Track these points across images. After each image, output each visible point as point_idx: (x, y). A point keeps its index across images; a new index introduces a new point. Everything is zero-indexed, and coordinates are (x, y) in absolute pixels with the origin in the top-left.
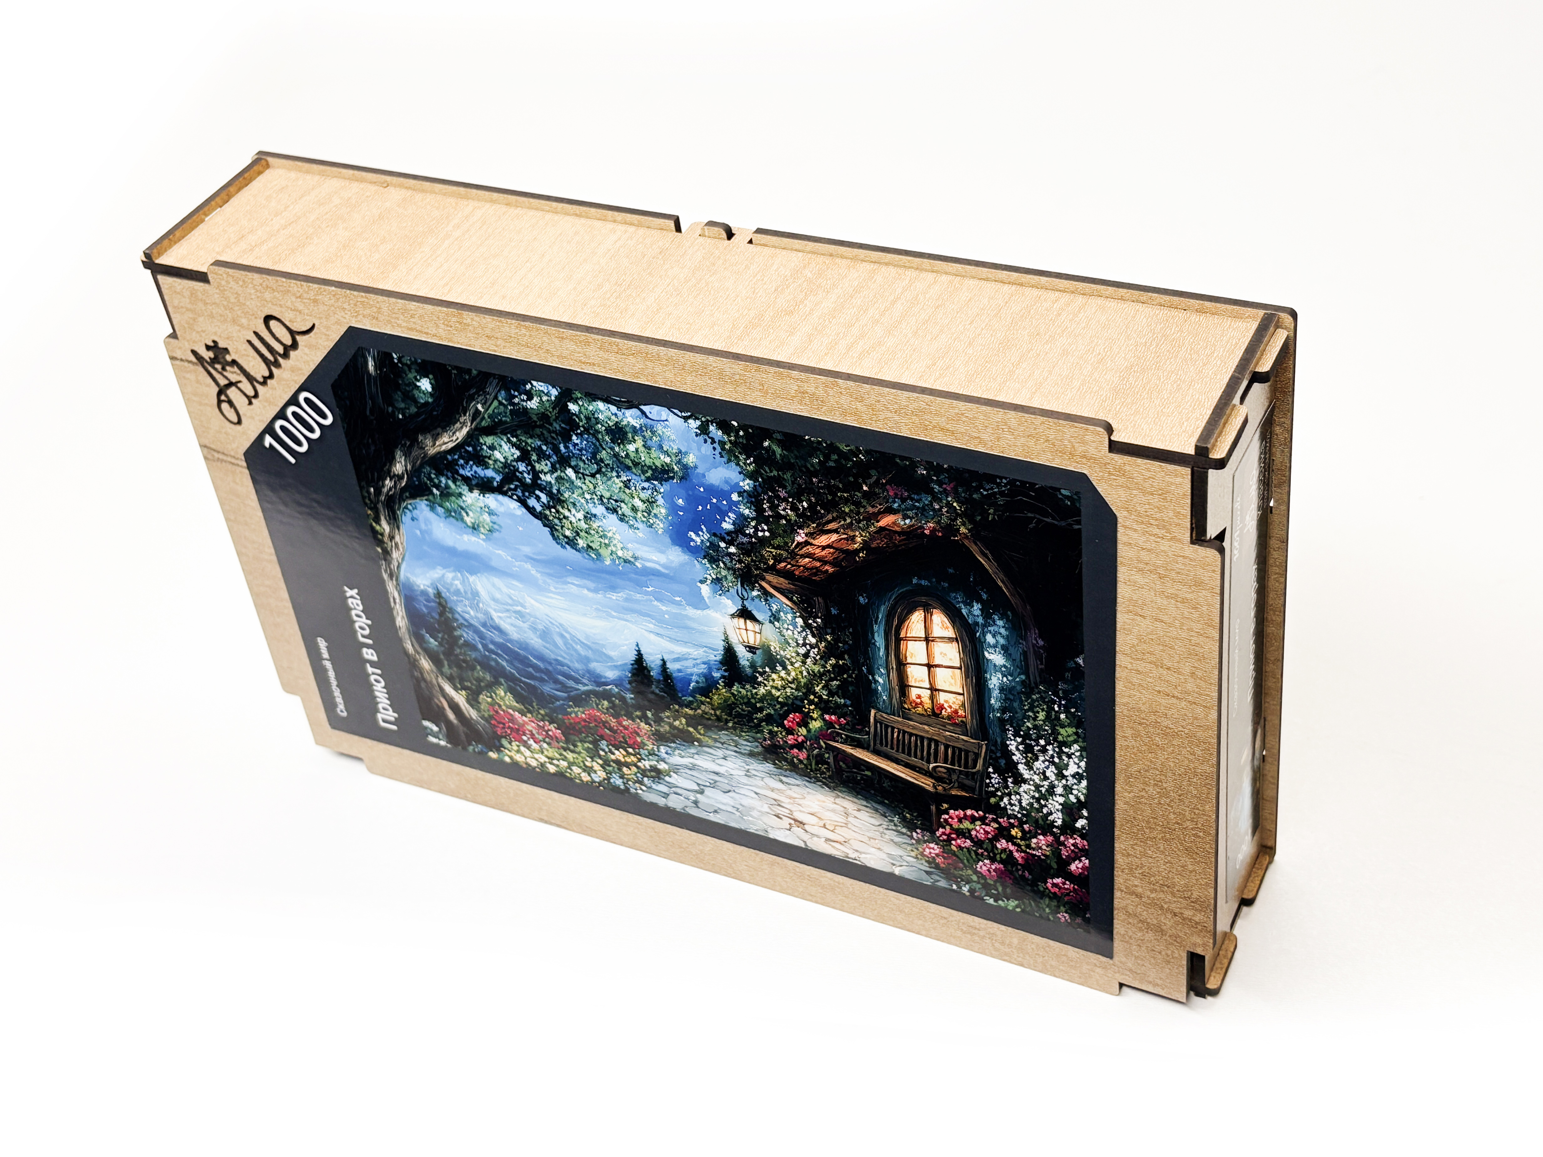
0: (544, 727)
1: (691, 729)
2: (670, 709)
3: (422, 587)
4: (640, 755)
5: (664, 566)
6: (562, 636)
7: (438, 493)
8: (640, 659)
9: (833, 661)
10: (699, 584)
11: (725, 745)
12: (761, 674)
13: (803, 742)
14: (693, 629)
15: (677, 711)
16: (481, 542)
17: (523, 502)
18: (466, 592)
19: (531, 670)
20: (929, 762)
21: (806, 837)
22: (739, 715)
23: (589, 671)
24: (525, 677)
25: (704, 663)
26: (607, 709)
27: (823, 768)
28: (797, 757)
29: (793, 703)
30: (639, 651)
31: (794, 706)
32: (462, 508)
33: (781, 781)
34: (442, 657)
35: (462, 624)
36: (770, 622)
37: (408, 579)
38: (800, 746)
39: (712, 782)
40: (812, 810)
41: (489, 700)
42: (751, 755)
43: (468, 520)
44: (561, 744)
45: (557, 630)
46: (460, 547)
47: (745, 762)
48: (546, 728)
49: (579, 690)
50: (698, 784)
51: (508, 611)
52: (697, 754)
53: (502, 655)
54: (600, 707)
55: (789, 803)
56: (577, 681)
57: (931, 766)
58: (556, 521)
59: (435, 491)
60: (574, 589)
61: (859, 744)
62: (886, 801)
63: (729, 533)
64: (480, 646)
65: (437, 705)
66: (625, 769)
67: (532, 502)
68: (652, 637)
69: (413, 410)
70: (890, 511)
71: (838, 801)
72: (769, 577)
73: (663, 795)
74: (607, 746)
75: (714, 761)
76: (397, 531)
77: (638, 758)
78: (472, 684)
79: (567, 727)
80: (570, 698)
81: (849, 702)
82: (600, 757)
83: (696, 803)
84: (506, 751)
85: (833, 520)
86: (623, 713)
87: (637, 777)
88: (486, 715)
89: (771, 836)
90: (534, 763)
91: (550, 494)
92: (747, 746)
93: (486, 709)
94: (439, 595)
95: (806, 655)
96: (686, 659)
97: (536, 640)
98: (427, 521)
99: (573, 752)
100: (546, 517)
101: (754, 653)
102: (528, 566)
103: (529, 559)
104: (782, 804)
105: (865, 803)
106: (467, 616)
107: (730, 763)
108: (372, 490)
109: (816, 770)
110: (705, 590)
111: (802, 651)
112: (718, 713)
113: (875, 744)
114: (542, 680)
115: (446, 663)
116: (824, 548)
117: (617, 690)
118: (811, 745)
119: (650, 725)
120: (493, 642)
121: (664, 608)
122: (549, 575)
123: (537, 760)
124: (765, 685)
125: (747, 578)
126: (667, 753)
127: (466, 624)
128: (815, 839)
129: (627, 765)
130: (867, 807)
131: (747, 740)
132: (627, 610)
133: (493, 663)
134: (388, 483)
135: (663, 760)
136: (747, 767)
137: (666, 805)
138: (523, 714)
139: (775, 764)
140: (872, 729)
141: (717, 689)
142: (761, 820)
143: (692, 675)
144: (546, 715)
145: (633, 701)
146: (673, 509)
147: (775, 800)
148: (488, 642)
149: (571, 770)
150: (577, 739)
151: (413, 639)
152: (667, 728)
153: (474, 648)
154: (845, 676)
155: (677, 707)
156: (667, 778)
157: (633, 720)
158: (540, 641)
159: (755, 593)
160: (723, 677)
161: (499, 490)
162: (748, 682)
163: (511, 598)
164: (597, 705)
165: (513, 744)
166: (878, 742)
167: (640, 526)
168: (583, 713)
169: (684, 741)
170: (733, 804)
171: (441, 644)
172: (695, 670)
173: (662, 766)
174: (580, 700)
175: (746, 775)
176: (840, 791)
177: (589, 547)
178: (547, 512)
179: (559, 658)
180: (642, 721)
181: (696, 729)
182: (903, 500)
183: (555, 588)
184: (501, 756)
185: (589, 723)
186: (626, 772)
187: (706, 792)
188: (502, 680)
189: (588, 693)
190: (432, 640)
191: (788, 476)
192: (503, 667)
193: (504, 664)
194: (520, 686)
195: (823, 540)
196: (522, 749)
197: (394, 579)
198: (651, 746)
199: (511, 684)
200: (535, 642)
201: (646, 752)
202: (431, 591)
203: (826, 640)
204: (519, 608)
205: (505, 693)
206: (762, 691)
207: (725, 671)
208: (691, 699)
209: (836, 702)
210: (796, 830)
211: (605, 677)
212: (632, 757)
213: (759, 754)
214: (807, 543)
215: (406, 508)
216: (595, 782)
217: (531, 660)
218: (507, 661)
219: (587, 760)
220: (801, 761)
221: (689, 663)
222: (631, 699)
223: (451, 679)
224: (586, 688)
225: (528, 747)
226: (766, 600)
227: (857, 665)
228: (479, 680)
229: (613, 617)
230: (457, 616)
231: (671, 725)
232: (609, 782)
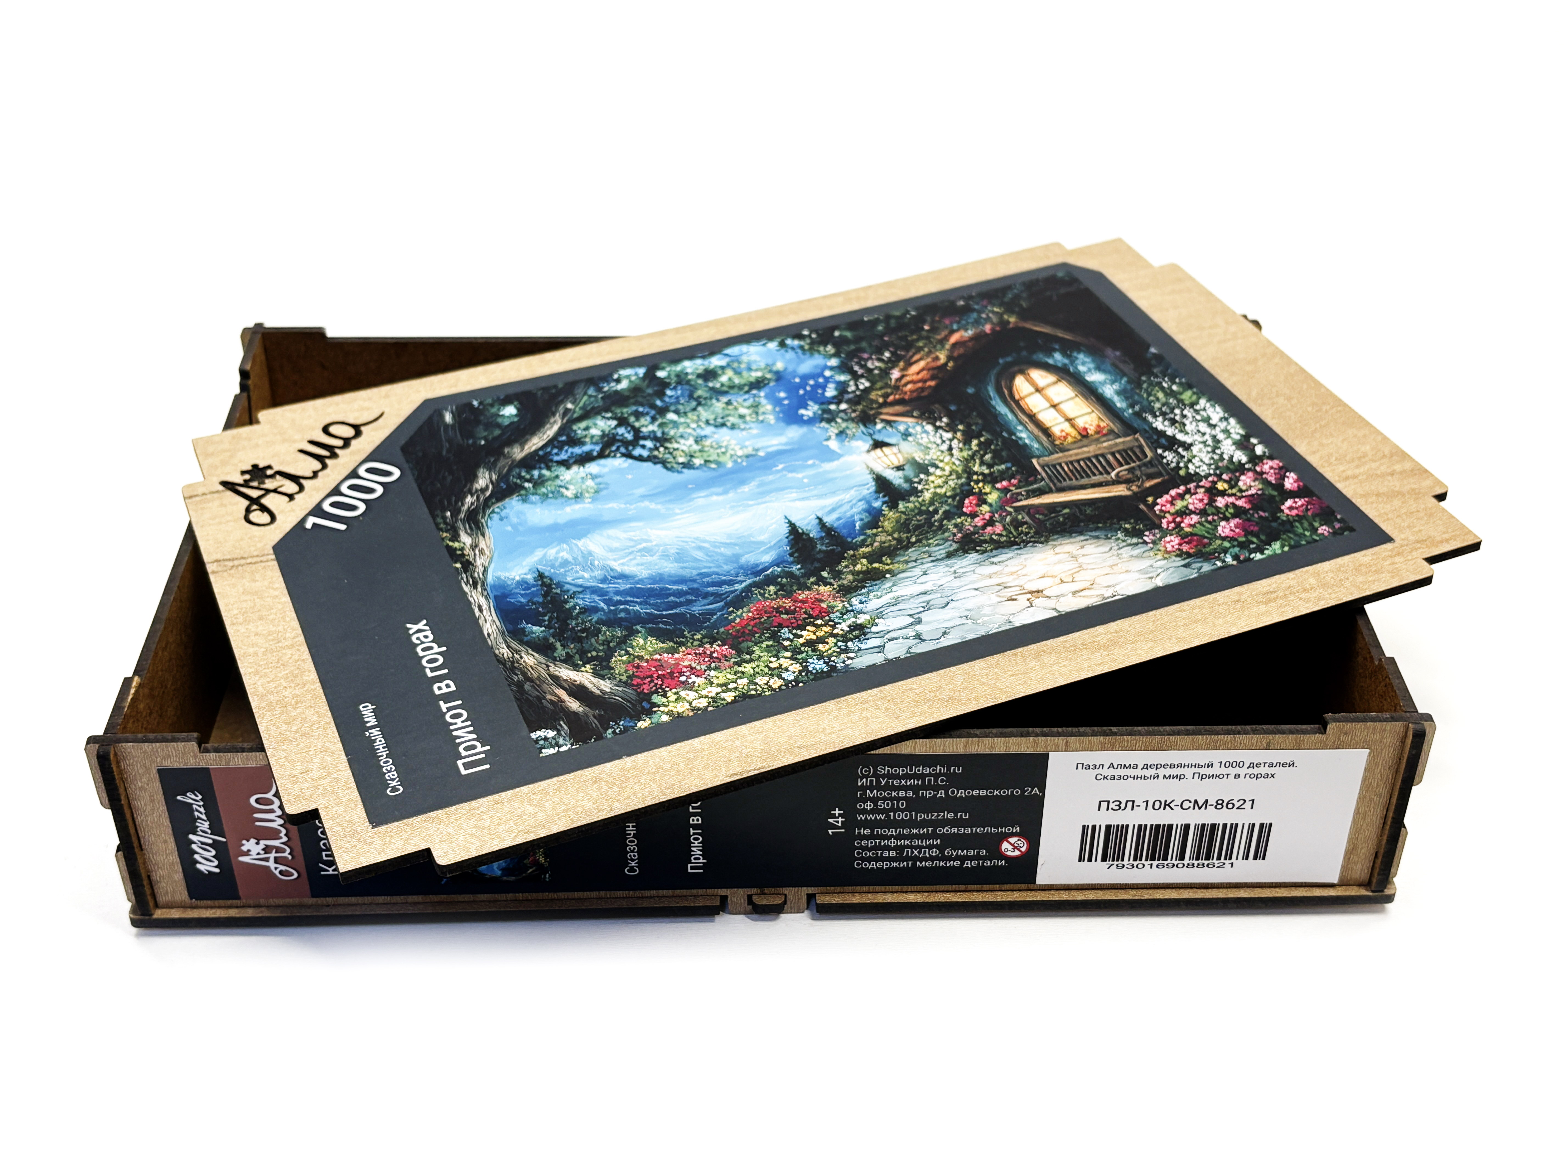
0: (705, 653)
1: (876, 565)
2: (845, 558)
3: (517, 578)
4: (833, 621)
5: (786, 444)
6: (700, 548)
7: (531, 485)
8: (793, 528)
9: (975, 442)
10: (825, 443)
11: (919, 561)
12: (919, 483)
13: (991, 517)
14: (836, 478)
15: (854, 555)
16: (587, 505)
17: (629, 456)
18: (575, 559)
19: (672, 598)
20: (1108, 473)
21: (1052, 603)
22: (917, 527)
23: (741, 567)
24: (666, 610)
25: (860, 500)
26: (776, 593)
27: (1024, 529)
28: (994, 533)
29: (962, 491)
30: (790, 522)
31: (964, 492)
32: (561, 486)
33: (993, 563)
34: (552, 640)
35: (574, 593)
36: (904, 440)
37: (498, 578)
38: (991, 522)
39: (925, 604)
40: (1041, 574)
41: (624, 658)
42: (950, 555)
43: (569, 494)
44: (733, 660)
45: (694, 545)
46: (562, 520)
47: (947, 566)
48: (708, 652)
49: (736, 590)
50: (911, 615)
51: (631, 553)
52: (894, 585)
53: (632, 602)
54: (766, 595)
55: (1014, 579)
56: (730, 583)
57: (1113, 474)
58: (667, 456)
59: (527, 485)
60: (701, 501)
61: (1041, 492)
62: (1100, 525)
63: (834, 397)
64: (602, 605)
65: (552, 702)
66: (821, 647)
67: (637, 452)
68: (799, 504)
69: (497, 432)
70: (952, 332)
71: (1058, 550)
72: (885, 410)
73: (877, 650)
74: (790, 632)
75: (915, 583)
76: (481, 538)
77: (831, 626)
78: (598, 651)
79: (736, 637)
80: (728, 605)
81: (1009, 465)
82: (786, 649)
83: (918, 636)
84: (662, 709)
85: (914, 354)
86: (795, 588)
87: (839, 647)
88: (624, 678)
89: (1017, 624)
90: (703, 703)
91: (655, 438)
92: (940, 551)
93: (622, 671)
94: (541, 576)
95: (950, 449)
96: (841, 506)
97: (672, 565)
98: (519, 514)
99: (751, 660)
100: (655, 457)
101: (903, 469)
102: (646, 504)
103: (644, 497)
104: (1008, 585)
105: (1082, 538)
106: (580, 582)
107: (932, 575)
108: (448, 514)
109: (1020, 534)
110: (833, 444)
111: (945, 447)
112: (896, 535)
113: (1055, 485)
114: (689, 602)
115: (558, 645)
116: (918, 373)
117: (779, 570)
118: (1000, 515)
119: (831, 584)
120: (618, 593)
121: (800, 475)
122: (671, 501)
123: (706, 697)
124: (927, 490)
125: (866, 419)
126: (861, 602)
127: (579, 589)
128: (1062, 599)
129: (822, 640)
130: (1087, 540)
131: (938, 545)
132: (763, 493)
133: (622, 615)
134: (469, 499)
135: (861, 612)
136: (952, 570)
137: (886, 659)
138: (673, 651)
139: (977, 551)
140: (1044, 475)
141: (884, 515)
142: (997, 613)
143: (853, 516)
144: (704, 637)
145: (802, 571)
146: (777, 402)
147: (999, 585)
148: (612, 595)
149: (756, 684)
150: (750, 644)
151: (509, 640)
152: (850, 577)
153: (595, 609)
154: (993, 447)
155: (851, 552)
156: (874, 629)
157: (809, 589)
158: (676, 564)
159: (879, 426)
160: (884, 503)
161: (601, 455)
162: (910, 495)
163: (632, 540)
164: (763, 595)
165: (669, 694)
166: (1056, 481)
167: (752, 425)
168: (749, 611)
169: (874, 580)
170: (959, 615)
171: (548, 627)
172: (855, 510)
173: (862, 619)
174: (739, 601)
175: (955, 578)
176: (1054, 540)
177: (706, 461)
178: (656, 453)
179: (703, 571)
180: (819, 586)
181: (881, 562)
182: (958, 322)
183: (681, 509)
184: (655, 720)
185: (760, 618)
186: (824, 650)
187: (923, 620)
188: (638, 627)
189: (748, 589)
190: (535, 628)
191: (864, 344)
192: (636, 612)
193: (638, 608)
194: (663, 623)
195: (915, 368)
196: (683, 693)
197: (479, 586)
198: (841, 605)
199: (651, 625)
200: (670, 568)
201: (838, 614)
202: (530, 578)
203: (959, 430)
204: (644, 545)
205: (645, 639)
206: (927, 495)
207: (884, 496)
208: (862, 537)
209: (999, 471)
210: (1038, 602)
211: (762, 563)
212: (824, 629)
213: (956, 551)
214: (902, 377)
215: (493, 512)
216: (790, 682)
217: (670, 589)
218: (640, 604)
219: (771, 662)
220: (1000, 535)
221: (846, 507)
222: (799, 569)
223: (568, 661)
224: (744, 585)
225: (691, 687)
226: (891, 426)
227: (997, 435)
228: (607, 642)
229: (751, 506)
230: (567, 587)
231: (853, 573)
232: (808, 672)
